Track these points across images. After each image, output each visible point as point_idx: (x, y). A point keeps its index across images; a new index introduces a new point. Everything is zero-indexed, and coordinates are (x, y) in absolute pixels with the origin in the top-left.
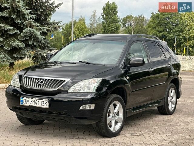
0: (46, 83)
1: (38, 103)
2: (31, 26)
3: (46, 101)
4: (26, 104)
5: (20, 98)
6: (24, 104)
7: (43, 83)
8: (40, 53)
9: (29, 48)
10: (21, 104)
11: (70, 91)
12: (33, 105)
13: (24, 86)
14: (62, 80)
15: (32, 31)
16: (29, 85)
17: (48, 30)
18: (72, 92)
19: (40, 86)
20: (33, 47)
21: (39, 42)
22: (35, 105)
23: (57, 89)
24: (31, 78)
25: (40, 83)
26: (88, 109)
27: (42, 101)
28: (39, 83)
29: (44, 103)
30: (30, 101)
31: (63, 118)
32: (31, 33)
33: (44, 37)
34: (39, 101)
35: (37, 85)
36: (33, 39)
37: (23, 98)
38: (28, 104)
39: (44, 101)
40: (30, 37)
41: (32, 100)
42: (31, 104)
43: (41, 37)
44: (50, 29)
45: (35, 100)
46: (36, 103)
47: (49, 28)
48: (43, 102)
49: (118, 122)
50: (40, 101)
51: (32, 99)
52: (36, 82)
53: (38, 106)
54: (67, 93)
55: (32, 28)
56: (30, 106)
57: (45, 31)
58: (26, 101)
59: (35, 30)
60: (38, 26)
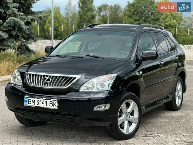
0: (54, 80)
1: (45, 104)
2: (15, 16)
3: (55, 102)
4: (31, 105)
5: (25, 98)
6: (28, 105)
7: (50, 81)
8: (24, 44)
9: (13, 39)
10: (25, 105)
11: (82, 89)
12: (39, 105)
13: (27, 84)
14: (73, 77)
15: (16, 21)
16: (33, 83)
17: (32, 20)
18: (84, 90)
19: (46, 85)
20: (16, 38)
21: (22, 32)
22: (42, 106)
23: (67, 87)
24: (36, 75)
25: (47, 81)
26: (103, 109)
27: (50, 101)
28: (45, 81)
29: (53, 104)
30: (36, 101)
31: (73, 120)
32: (15, 23)
33: (28, 27)
34: (46, 101)
35: (43, 83)
36: (16, 30)
37: (27, 97)
38: (33, 105)
39: (53, 101)
40: (14, 27)
41: (38, 100)
42: (38, 105)
43: (25, 27)
44: (35, 18)
45: (42, 100)
46: (43, 103)
47: (33, 18)
48: (51, 103)
49: (132, 123)
50: (48, 101)
51: (38, 98)
52: (42, 80)
53: (45, 106)
54: (79, 91)
55: (16, 17)
56: (36, 107)
57: (30, 20)
58: (31, 101)
59: (19, 20)
60: (22, 16)
